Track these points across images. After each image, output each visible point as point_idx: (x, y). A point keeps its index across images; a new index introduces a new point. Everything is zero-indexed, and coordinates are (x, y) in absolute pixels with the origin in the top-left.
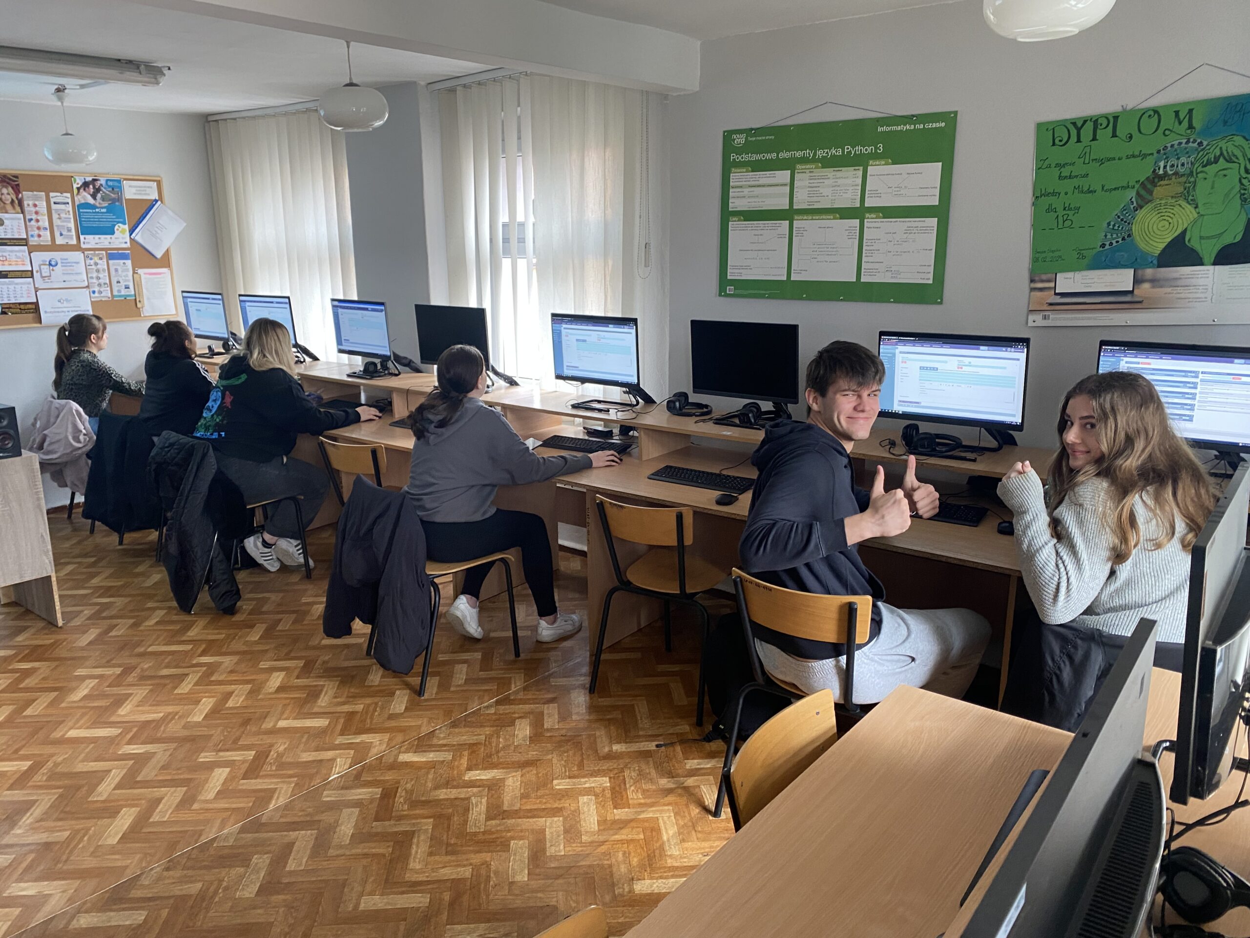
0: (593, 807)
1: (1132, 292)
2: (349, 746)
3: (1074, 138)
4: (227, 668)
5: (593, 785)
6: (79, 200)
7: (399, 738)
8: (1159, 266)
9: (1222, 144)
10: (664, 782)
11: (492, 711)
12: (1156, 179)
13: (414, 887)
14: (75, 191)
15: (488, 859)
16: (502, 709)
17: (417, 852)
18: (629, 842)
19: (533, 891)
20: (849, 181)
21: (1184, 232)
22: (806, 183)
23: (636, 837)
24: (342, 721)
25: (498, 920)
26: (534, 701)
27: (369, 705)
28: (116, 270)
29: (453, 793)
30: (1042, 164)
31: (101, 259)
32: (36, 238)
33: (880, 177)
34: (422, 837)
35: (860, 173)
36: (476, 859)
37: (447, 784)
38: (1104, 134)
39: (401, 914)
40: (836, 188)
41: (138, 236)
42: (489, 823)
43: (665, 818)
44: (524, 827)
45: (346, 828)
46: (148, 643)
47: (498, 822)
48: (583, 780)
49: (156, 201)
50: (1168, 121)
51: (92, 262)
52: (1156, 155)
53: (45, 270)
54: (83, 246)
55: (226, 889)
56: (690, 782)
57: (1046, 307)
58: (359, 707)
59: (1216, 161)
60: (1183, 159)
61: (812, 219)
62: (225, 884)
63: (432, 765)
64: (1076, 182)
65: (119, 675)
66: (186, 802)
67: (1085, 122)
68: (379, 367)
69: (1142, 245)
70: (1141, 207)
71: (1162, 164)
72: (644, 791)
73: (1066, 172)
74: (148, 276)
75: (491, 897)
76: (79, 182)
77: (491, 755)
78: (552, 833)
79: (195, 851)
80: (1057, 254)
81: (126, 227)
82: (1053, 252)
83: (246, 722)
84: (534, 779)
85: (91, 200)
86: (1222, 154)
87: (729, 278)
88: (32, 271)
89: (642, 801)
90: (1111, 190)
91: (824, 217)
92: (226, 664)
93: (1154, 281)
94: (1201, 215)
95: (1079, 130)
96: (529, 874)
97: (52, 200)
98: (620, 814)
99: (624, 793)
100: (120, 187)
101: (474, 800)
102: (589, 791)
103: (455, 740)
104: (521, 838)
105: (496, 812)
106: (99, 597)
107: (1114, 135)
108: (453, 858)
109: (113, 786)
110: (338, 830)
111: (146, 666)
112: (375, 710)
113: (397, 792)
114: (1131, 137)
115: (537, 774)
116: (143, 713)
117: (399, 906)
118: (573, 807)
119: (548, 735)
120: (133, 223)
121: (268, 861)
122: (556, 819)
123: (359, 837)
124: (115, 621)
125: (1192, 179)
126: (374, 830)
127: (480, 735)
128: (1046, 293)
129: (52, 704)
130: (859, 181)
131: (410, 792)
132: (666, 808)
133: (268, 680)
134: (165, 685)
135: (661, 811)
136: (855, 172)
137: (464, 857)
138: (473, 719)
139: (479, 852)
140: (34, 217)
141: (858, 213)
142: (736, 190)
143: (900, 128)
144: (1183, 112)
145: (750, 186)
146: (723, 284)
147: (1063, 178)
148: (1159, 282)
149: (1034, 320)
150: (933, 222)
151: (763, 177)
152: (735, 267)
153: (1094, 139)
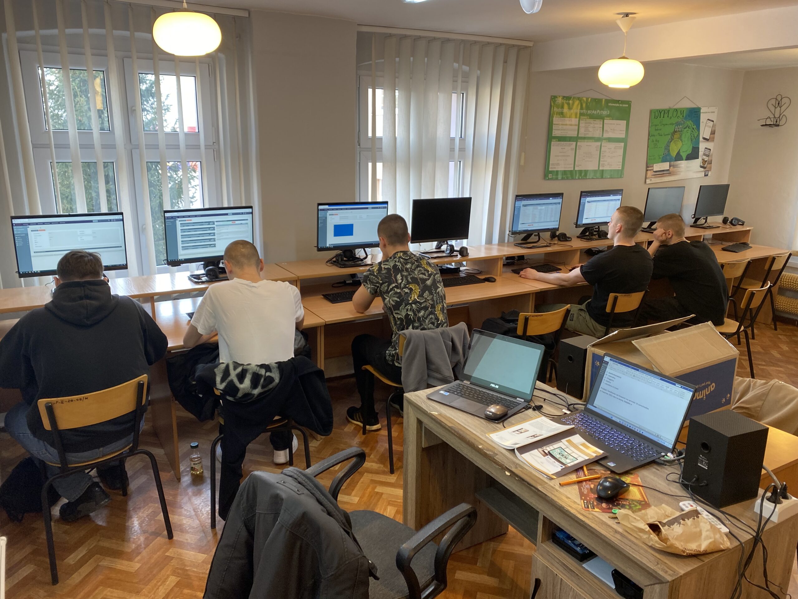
1: (668, 170)
3: (659, 117)
8: (675, 161)
9: (688, 122)
12: (675, 132)
20: (599, 126)
21: (680, 150)
22: (584, 125)
30: (651, 125)
33: (608, 125)
35: (602, 122)
38: (666, 115)
40: (594, 128)
50: (679, 114)
52: (675, 124)
57: (651, 177)
59: (686, 128)
60: (681, 126)
61: (585, 142)
64: (659, 132)
67: (662, 111)
69: (672, 154)
70: (671, 141)
71: (676, 127)
73: (656, 128)
82: (653, 156)
86: (687, 125)
90: (666, 135)
91: (589, 141)
94: (683, 145)
95: (660, 113)
107: (668, 116)
114: (671, 118)
125: (681, 133)
128: (651, 171)
130: (602, 126)
141: (601, 140)
142: (556, 126)
143: (615, 105)
144: (682, 111)
145: (562, 125)
146: (548, 174)
147: (656, 130)
148: (674, 166)
149: (648, 181)
150: (622, 144)
151: (567, 121)
152: (553, 164)
153: (663, 117)
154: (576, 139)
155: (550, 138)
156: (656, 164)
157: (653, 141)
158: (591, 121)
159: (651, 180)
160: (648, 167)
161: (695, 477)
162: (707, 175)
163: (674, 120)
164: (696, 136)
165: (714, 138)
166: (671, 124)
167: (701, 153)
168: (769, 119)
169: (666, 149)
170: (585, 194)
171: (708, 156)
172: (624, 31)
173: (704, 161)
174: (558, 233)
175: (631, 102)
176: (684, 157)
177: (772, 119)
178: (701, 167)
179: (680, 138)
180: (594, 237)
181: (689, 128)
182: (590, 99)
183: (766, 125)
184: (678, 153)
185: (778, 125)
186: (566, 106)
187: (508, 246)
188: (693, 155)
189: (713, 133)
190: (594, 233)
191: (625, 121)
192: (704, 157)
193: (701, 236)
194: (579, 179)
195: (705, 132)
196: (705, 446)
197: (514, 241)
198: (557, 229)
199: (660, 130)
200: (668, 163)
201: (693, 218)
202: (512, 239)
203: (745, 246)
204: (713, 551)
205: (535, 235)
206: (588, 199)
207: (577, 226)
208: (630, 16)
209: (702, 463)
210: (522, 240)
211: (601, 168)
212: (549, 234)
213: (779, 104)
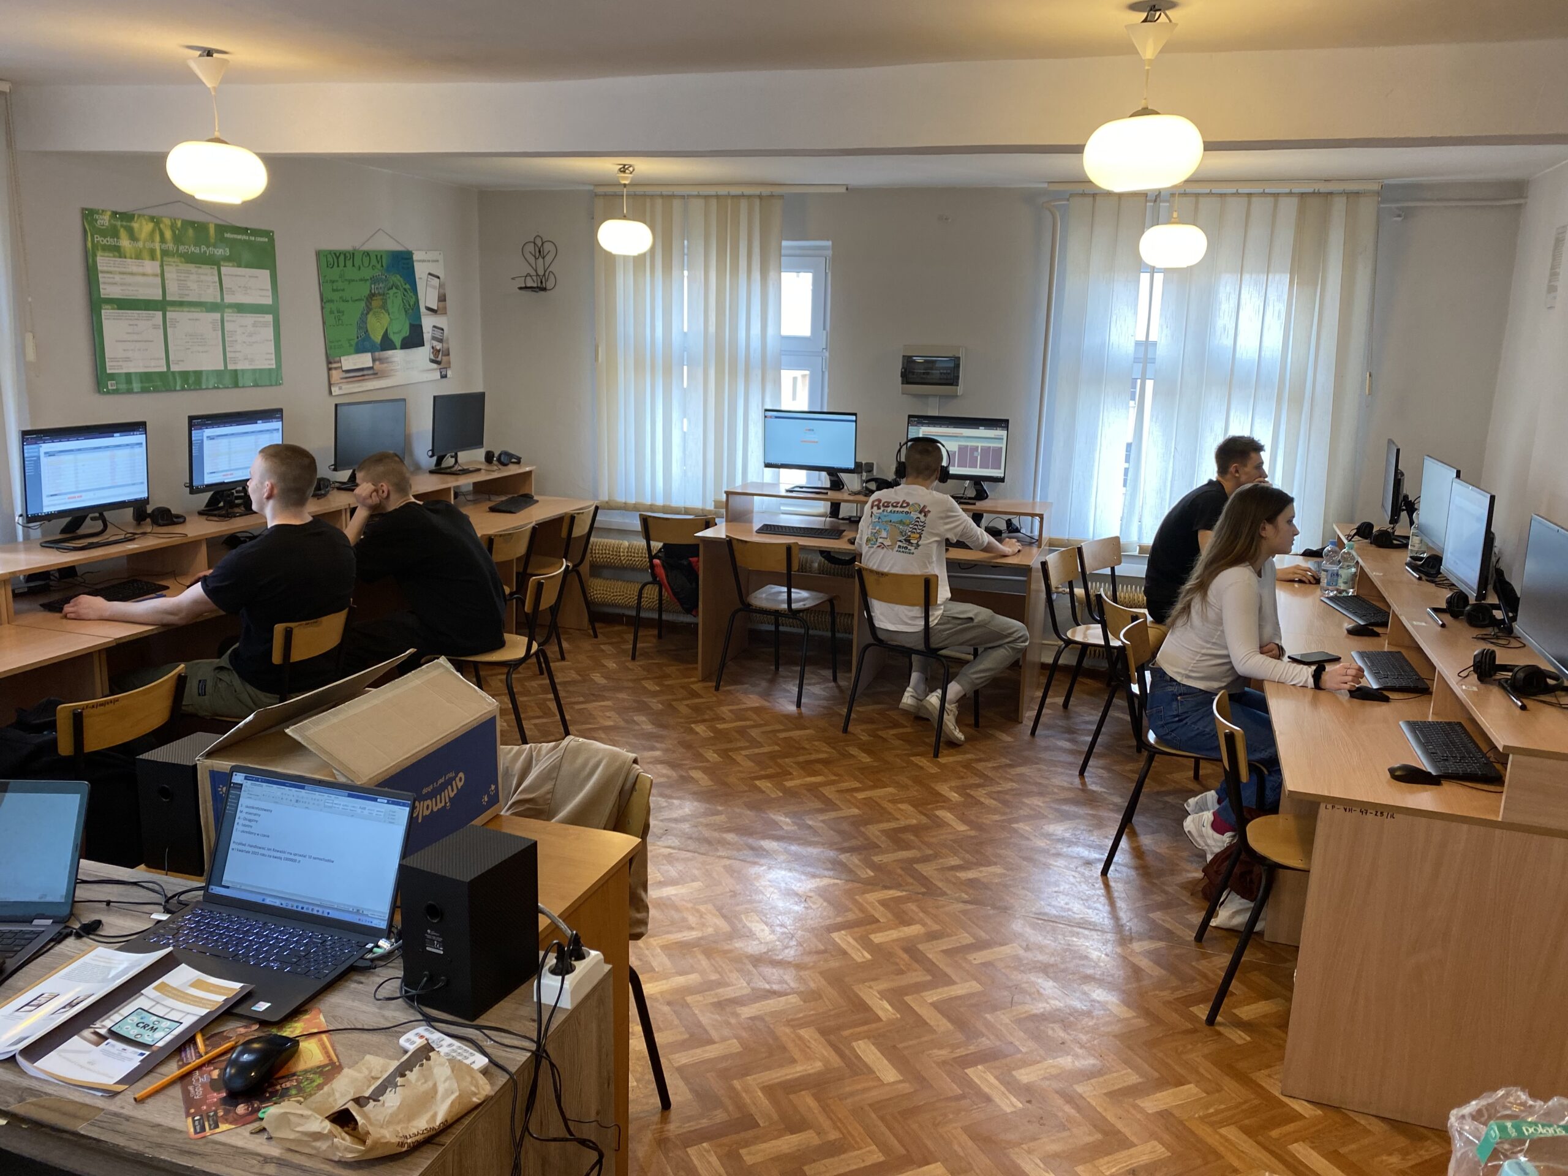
1: (372, 368)
3: (336, 265)
8: (382, 350)
9: (394, 278)
12: (372, 296)
20: (209, 278)
21: (387, 330)
22: (175, 276)
30: (324, 281)
33: (231, 277)
35: (216, 272)
38: (349, 263)
40: (200, 284)
50: (374, 261)
52: (370, 281)
57: (340, 381)
59: (392, 288)
60: (381, 285)
61: (183, 311)
64: (341, 294)
67: (340, 254)
69: (372, 336)
70: (369, 313)
71: (373, 287)
73: (335, 286)
80: (339, 343)
86: (394, 284)
87: (109, 372)
90: (355, 301)
91: (192, 310)
94: (391, 320)
95: (337, 258)
107: (353, 266)
114: (360, 268)
125: (385, 298)
128: (337, 371)
130: (216, 279)
136: (212, 271)
141: (219, 307)
142: (105, 275)
143: (239, 237)
144: (379, 256)
145: (121, 273)
146: (102, 379)
147: (334, 290)
148: (381, 360)
149: (335, 391)
150: (269, 318)
151: (132, 265)
152: (113, 359)
153: (345, 266)
154: (162, 305)
155: (95, 304)
156: (346, 357)
157: (331, 312)
158: (191, 267)
159: (340, 388)
160: (331, 363)
161: (426, 975)
162: (445, 376)
163: (367, 273)
164: (412, 303)
165: (445, 308)
166: (361, 280)
167: (427, 336)
168: (529, 278)
169: (360, 328)
170: (197, 422)
171: (441, 341)
172: (209, 85)
173: (436, 352)
174: (149, 510)
175: (273, 232)
176: (398, 344)
177: (535, 278)
178: (432, 361)
179: (384, 307)
180: (237, 510)
181: (396, 288)
182: (179, 224)
183: (526, 288)
184: (386, 336)
185: (545, 289)
186: (123, 233)
187: (28, 550)
188: (414, 340)
189: (442, 298)
190: (237, 501)
191: (268, 272)
192: (435, 343)
193: (449, 489)
194: (183, 389)
195: (428, 296)
196: (433, 911)
197: (44, 535)
198: (146, 501)
199: (343, 290)
200: (369, 355)
201: (431, 457)
202: (36, 532)
203: (527, 500)
204: (459, 1116)
205: (93, 519)
206: (208, 432)
207: (193, 490)
208: (215, 55)
209: (432, 946)
210: (63, 531)
211: (230, 367)
212: (130, 511)
213: (540, 252)
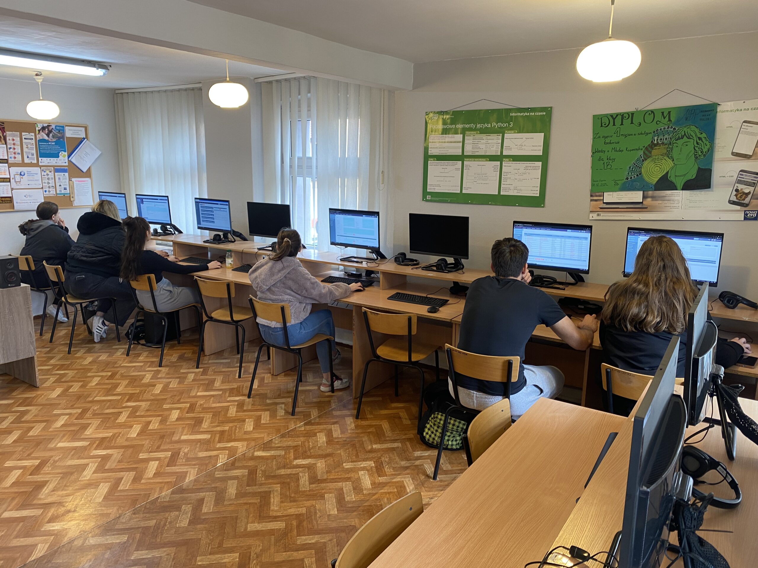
0: (367, 477)
1: (642, 203)
2: (224, 449)
3: (612, 123)
4: (144, 408)
5: (365, 465)
6: (39, 137)
7: (253, 444)
8: (655, 190)
9: (685, 129)
10: (403, 463)
11: (303, 429)
12: (653, 145)
13: (275, 518)
14: (37, 132)
15: (314, 504)
16: (308, 428)
17: (274, 501)
18: (389, 493)
19: (341, 519)
20: (495, 141)
21: (667, 173)
22: (471, 141)
23: (392, 491)
24: (218, 435)
25: (324, 533)
26: (326, 423)
27: (232, 427)
28: (59, 179)
29: (289, 471)
31: (50, 172)
32: (13, 159)
33: (511, 140)
34: (275, 494)
35: (500, 137)
36: (308, 503)
37: (284, 467)
39: (271, 532)
40: (487, 145)
41: (73, 159)
42: (311, 486)
43: (407, 481)
44: (331, 487)
45: (232, 490)
46: (95, 395)
47: (316, 485)
48: (359, 463)
49: (84, 139)
50: (658, 117)
51: (45, 174)
52: (652, 133)
53: (18, 178)
54: (40, 164)
55: (170, 523)
56: (418, 462)
57: (599, 210)
58: (227, 428)
59: (682, 138)
60: (666, 136)
61: (474, 161)
62: (169, 520)
63: (274, 457)
64: (613, 146)
65: (80, 413)
66: (137, 479)
67: (617, 115)
68: (222, 237)
70: (646, 160)
71: (656, 138)
72: (394, 468)
73: (608, 140)
74: (78, 182)
75: (319, 522)
76: (40, 126)
77: (306, 452)
78: (347, 490)
79: (148, 504)
80: (604, 182)
81: (66, 153)
82: (602, 181)
83: (162, 437)
84: (332, 463)
85: (46, 137)
86: (685, 134)
87: (428, 191)
88: (10, 178)
89: (394, 473)
90: (631, 150)
91: (481, 160)
92: (143, 407)
93: (653, 197)
95: (614, 119)
96: (337, 510)
97: (23, 137)
98: (382, 479)
99: (383, 469)
100: (64, 130)
101: (301, 474)
102: (363, 469)
103: (285, 444)
104: (330, 493)
105: (314, 479)
106: (57, 370)
107: (632, 123)
108: (295, 504)
109: (92, 472)
110: (227, 491)
111: (96, 408)
112: (236, 430)
113: (257, 471)
114: (640, 124)
115: (334, 460)
116: (100, 433)
117: (269, 528)
118: (356, 476)
119: (336, 440)
120: (70, 152)
121: (191, 508)
122: (348, 483)
123: (240, 495)
124: (71, 384)
125: (671, 147)
126: (248, 491)
127: (299, 441)
128: (598, 202)
129: (44, 429)
130: (500, 141)
131: (264, 472)
132: (407, 476)
133: (170, 414)
134: (110, 418)
135: (405, 478)
136: (497, 137)
137: (301, 503)
138: (293, 433)
139: (309, 500)
140: (12, 146)
141: (499, 158)
142: (433, 144)
143: (522, 114)
145: (440, 142)
146: (426, 195)
147: (606, 143)
148: (655, 198)
149: (593, 216)
150: (540, 164)
151: (447, 138)
152: (431, 185)
153: (622, 124)
154: (461, 158)
155: (427, 157)
156: (609, 193)
157: (600, 159)
158: (484, 136)
159: (598, 215)
160: (593, 196)
167: (720, 179)
169: (632, 171)
171: (752, 184)
173: (741, 194)
178: (733, 203)
191: (542, 134)
192: (738, 186)
195: (738, 143)
199: (617, 142)
200: (641, 192)
211: (502, 193)
